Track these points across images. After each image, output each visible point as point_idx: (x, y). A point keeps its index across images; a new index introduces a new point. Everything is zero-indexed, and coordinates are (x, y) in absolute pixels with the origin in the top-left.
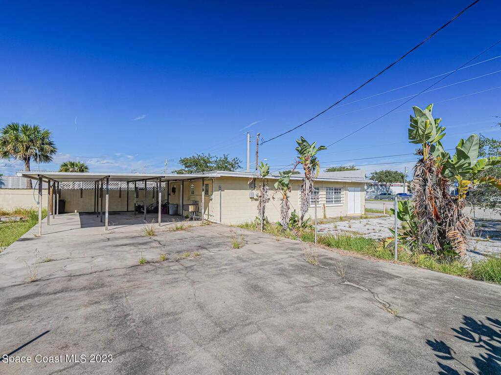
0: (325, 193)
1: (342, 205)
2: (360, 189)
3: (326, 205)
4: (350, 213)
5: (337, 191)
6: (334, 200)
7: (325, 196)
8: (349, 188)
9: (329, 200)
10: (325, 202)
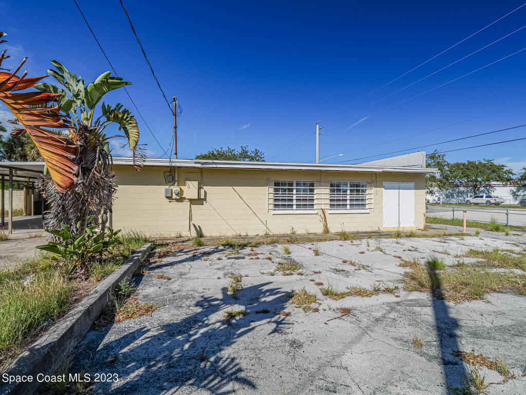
0: (328, 191)
1: (368, 211)
2: (412, 184)
3: (327, 212)
4: (389, 224)
5: (357, 188)
6: (348, 202)
7: (328, 197)
8: (384, 184)
9: (336, 204)
10: (328, 207)
